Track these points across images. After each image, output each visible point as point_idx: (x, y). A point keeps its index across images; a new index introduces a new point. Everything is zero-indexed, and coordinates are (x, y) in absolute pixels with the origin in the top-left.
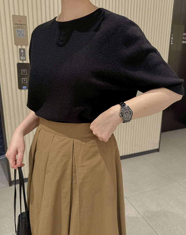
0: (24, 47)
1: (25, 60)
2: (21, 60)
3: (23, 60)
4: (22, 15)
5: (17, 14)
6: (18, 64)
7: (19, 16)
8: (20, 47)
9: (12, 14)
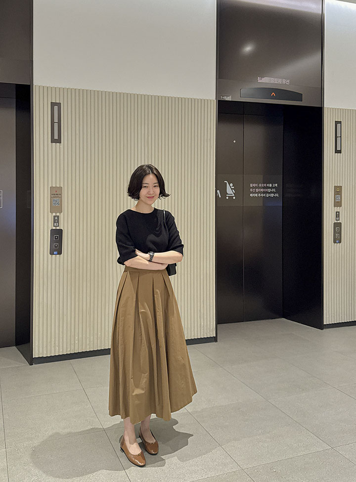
3: (56, 226)
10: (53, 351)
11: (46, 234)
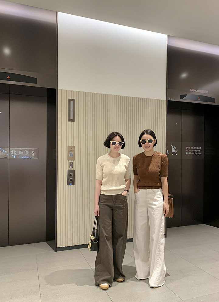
0: (72, 161)
1: (72, 168)
2: (70, 168)
3: (71, 168)
4: (72, 145)
5: (70, 145)
6: (69, 170)
7: (71, 146)
8: (70, 161)
9: (68, 145)
10: (69, 244)
11: (65, 173)
